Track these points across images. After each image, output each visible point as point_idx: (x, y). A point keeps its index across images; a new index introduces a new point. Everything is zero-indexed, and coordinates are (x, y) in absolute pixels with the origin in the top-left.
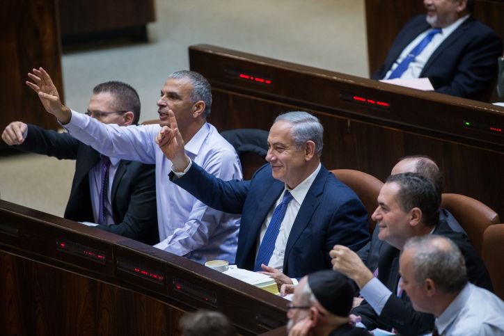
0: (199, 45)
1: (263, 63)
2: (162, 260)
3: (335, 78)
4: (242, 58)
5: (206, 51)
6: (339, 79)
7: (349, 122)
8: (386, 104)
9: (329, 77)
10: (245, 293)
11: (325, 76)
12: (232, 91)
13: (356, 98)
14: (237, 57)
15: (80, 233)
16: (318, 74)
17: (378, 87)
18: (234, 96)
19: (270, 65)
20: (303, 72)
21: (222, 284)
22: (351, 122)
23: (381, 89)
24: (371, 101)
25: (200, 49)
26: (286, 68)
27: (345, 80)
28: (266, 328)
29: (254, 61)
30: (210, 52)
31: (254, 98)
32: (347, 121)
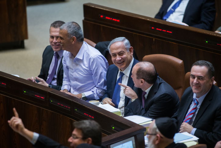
0: (88, 3)
1: (116, 12)
2: (70, 99)
3: (148, 19)
5: (91, 6)
6: (150, 20)
7: (154, 39)
8: (171, 32)
11: (144, 18)
12: (102, 24)
13: (157, 29)
14: (105, 9)
16: (140, 18)
18: (103, 27)
19: (119, 13)
20: (134, 16)
22: (155, 39)
23: (169, 25)
24: (164, 31)
25: (88, 5)
27: (153, 21)
28: (116, 131)
29: (112, 11)
31: (111, 28)
32: (153, 39)
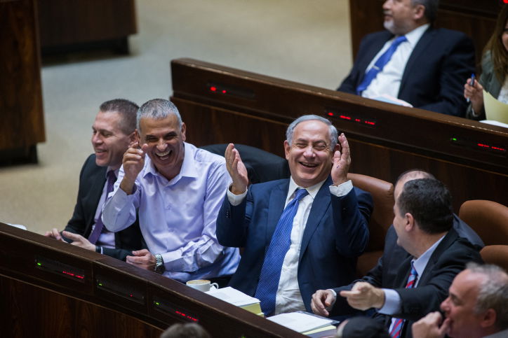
0: (182, 59)
1: (246, 78)
2: (143, 279)
3: (320, 94)
4: (225, 73)
5: (189, 65)
6: (324, 95)
9: (314, 93)
10: (227, 314)
11: (310, 91)
12: (215, 106)
14: (220, 72)
15: (59, 250)
16: (303, 90)
17: (364, 104)
18: (217, 111)
19: (253, 80)
20: (289, 87)
21: (205, 304)
23: (368, 106)
25: (183, 63)
26: (271, 84)
27: (331, 97)
29: (237, 76)
30: (193, 66)
31: (236, 113)
